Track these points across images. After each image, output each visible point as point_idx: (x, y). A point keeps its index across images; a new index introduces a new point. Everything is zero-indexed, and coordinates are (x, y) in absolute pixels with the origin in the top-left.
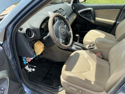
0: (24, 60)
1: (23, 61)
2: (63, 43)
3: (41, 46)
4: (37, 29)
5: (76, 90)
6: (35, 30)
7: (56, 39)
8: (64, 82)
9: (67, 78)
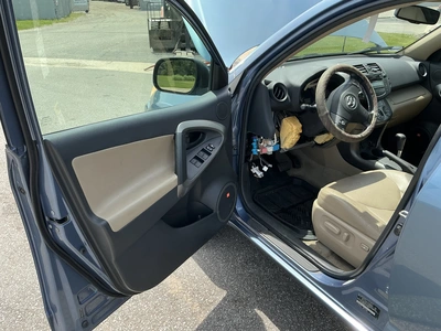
0: (254, 144)
1: (252, 147)
2: (340, 125)
3: (295, 128)
4: (296, 88)
5: (337, 230)
6: (291, 89)
7: (324, 110)
8: (317, 209)
9: (325, 200)
